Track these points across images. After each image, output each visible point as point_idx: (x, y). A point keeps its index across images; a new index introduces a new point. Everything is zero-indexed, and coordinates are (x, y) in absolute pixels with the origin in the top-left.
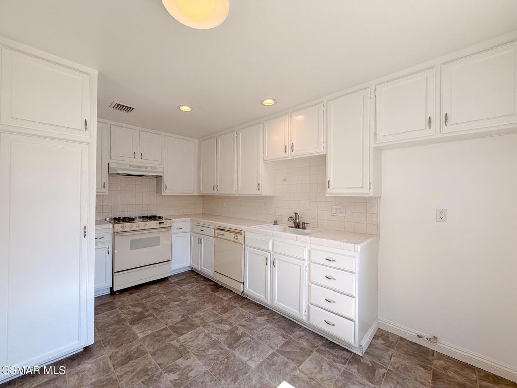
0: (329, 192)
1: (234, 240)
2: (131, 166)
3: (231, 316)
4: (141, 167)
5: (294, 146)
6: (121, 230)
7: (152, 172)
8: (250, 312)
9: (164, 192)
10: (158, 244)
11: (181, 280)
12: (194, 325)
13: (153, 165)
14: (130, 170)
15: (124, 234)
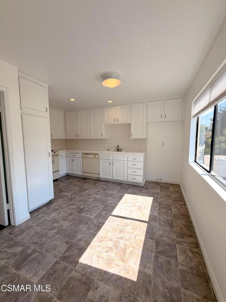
0: (132, 137)
1: (94, 157)
5: (118, 119)
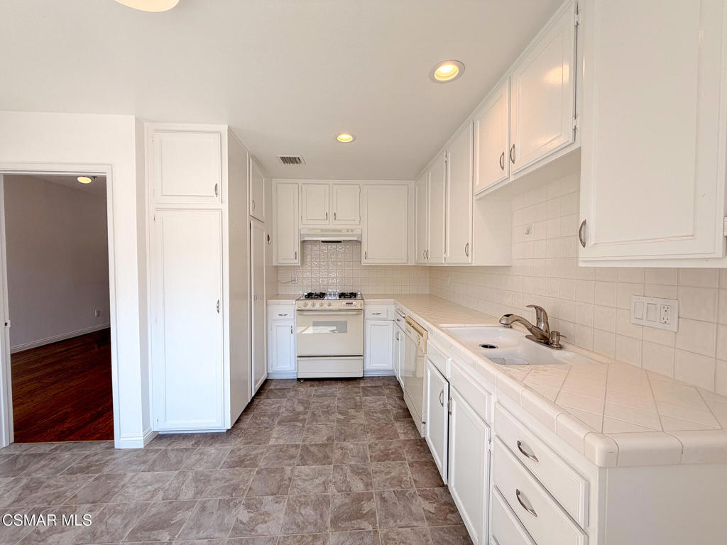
2: (322, 230)
3: (381, 472)
4: (334, 231)
6: (303, 308)
7: (348, 236)
8: (415, 481)
9: (364, 262)
10: (346, 332)
11: (371, 387)
12: (328, 458)
13: (348, 227)
14: (322, 236)
15: (305, 313)
